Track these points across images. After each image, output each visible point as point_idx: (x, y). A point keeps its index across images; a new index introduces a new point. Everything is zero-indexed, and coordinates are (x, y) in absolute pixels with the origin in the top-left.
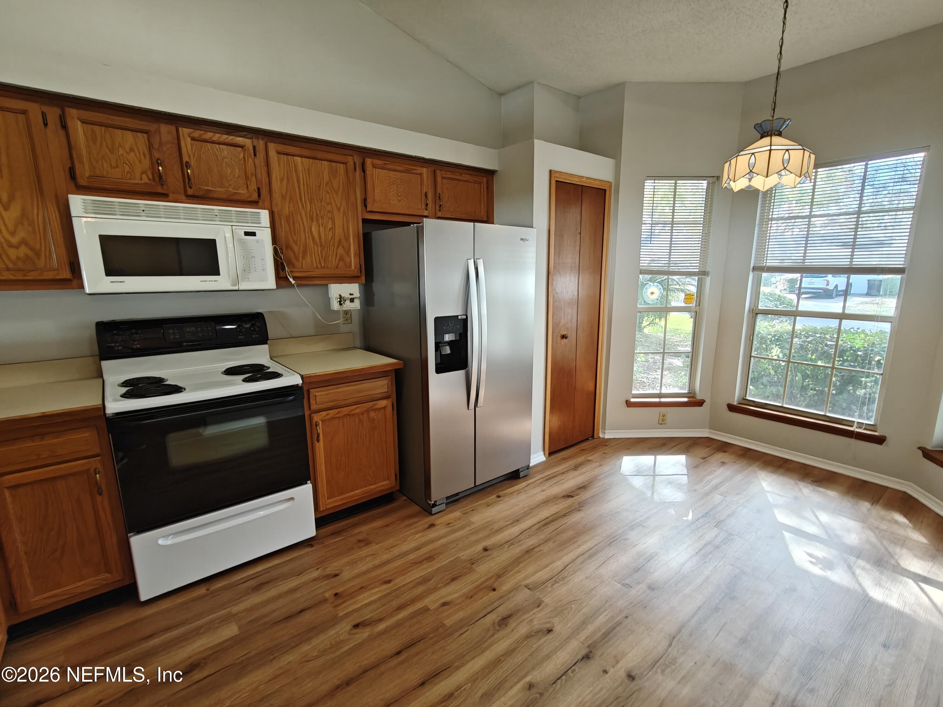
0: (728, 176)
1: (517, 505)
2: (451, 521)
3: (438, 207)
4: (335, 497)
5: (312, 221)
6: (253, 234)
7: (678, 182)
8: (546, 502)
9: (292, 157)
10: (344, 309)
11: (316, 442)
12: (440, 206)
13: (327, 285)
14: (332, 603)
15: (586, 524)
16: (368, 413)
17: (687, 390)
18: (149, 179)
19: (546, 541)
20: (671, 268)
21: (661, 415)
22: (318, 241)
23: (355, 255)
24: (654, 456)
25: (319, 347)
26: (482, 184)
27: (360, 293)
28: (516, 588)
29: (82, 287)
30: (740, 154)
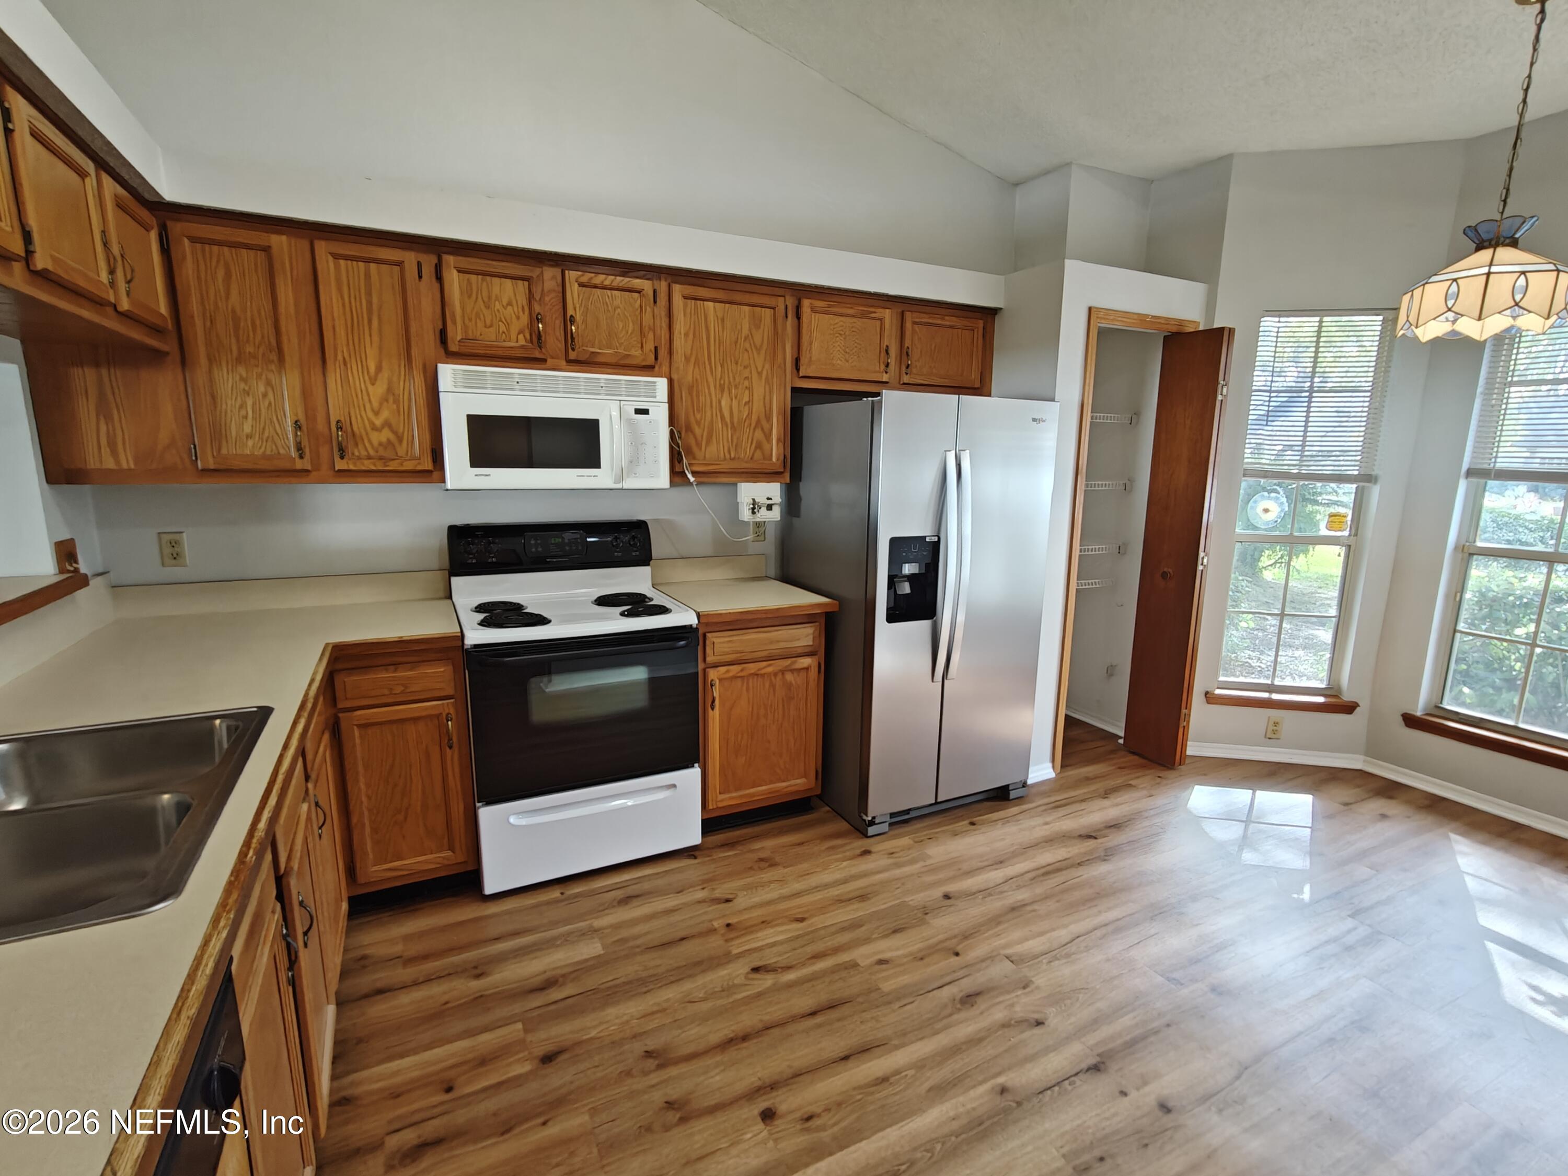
0: (1408, 317)
1: (1003, 839)
2: (897, 850)
3: (904, 368)
4: (729, 792)
5: (722, 391)
6: (645, 412)
7: (1325, 319)
8: (1050, 841)
9: (702, 302)
10: (758, 520)
11: (710, 709)
12: (908, 366)
13: (735, 484)
14: (723, 935)
15: (1114, 882)
16: (783, 674)
17: (1325, 683)
18: (526, 340)
19: (1046, 897)
20: (1304, 468)
21: (1271, 723)
22: (728, 419)
23: (778, 440)
24: (1251, 791)
25: (720, 574)
26: (976, 330)
27: (781, 498)
28: (990, 958)
29: (443, 481)
30: (1430, 281)
